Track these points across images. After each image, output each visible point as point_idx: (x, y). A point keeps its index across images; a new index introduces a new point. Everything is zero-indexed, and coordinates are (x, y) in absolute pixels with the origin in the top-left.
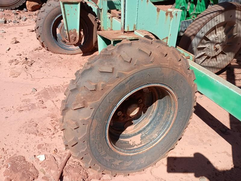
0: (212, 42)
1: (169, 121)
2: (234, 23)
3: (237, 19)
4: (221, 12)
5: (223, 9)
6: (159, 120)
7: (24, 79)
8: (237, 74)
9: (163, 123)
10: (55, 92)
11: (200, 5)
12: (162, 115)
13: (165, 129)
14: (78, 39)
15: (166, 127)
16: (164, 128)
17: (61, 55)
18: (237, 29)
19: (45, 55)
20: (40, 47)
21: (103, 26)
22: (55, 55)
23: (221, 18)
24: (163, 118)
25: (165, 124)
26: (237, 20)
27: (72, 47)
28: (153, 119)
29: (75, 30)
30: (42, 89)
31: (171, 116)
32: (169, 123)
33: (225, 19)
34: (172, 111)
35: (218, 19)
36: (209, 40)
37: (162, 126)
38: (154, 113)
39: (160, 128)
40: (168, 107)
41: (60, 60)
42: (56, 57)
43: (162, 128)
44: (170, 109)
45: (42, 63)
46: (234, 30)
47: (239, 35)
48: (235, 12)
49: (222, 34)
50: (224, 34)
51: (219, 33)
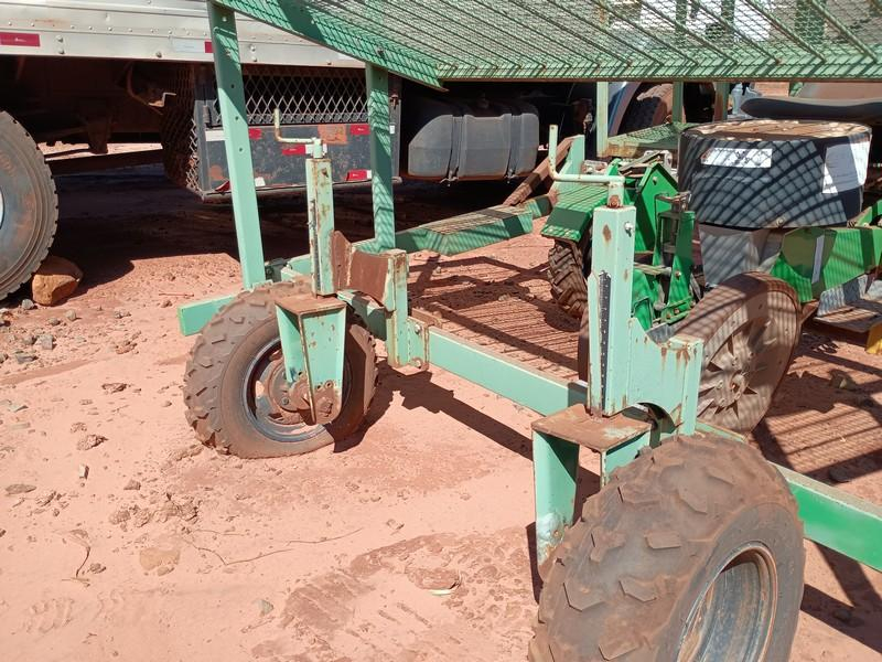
0: (727, 372)
1: (760, 629)
2: (766, 318)
3: (773, 308)
4: (739, 302)
5: (742, 295)
6: (725, 631)
7: (199, 571)
8: (780, 434)
9: (740, 637)
10: (336, 599)
11: (677, 285)
12: (733, 616)
13: (755, 651)
14: (339, 407)
15: (756, 647)
16: (752, 651)
17: (271, 462)
18: (772, 329)
19: (218, 469)
20: (193, 447)
21: (397, 354)
22: (252, 464)
23: (741, 316)
24: (738, 622)
25: (751, 638)
26: (771, 311)
27: (300, 427)
28: (709, 631)
29: (330, 384)
30: (287, 597)
31: (763, 614)
32: (759, 635)
33: (749, 316)
34: (762, 598)
35: (735, 319)
36: (719, 369)
37: (741, 645)
38: (708, 612)
39: (738, 652)
40: (747, 593)
41: (277, 480)
42: (260, 472)
43: (746, 653)
44: (755, 595)
45: (225, 504)
46: (767, 333)
47: (779, 343)
48: (767, 297)
49: (743, 350)
50: (748, 349)
51: (738, 349)
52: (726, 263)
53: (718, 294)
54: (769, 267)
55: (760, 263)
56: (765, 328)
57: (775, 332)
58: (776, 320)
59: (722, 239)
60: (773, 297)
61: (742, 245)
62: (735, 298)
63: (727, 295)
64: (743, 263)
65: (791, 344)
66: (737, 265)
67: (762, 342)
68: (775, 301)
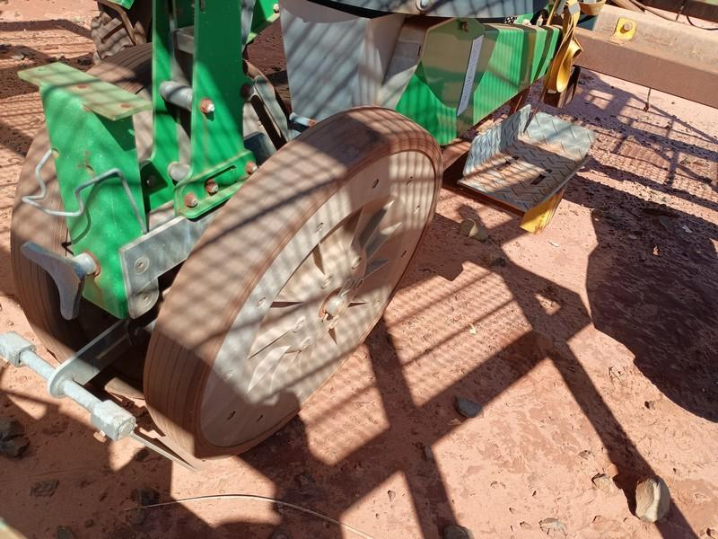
2: (386, 199)
3: (398, 180)
5: (338, 171)
18: (395, 211)
23: (337, 208)
26: (395, 185)
35: (323, 218)
46: (387, 218)
47: (404, 228)
48: (389, 163)
49: (342, 259)
50: (351, 253)
51: (333, 258)
52: (327, 77)
53: (288, 166)
54: (398, 90)
55: (384, 82)
56: (382, 212)
57: (400, 213)
58: (403, 198)
59: (319, 27)
60: (399, 163)
61: (353, 46)
62: (323, 177)
63: (306, 167)
64: (355, 82)
65: (422, 225)
66: (343, 85)
67: (378, 231)
68: (403, 169)
